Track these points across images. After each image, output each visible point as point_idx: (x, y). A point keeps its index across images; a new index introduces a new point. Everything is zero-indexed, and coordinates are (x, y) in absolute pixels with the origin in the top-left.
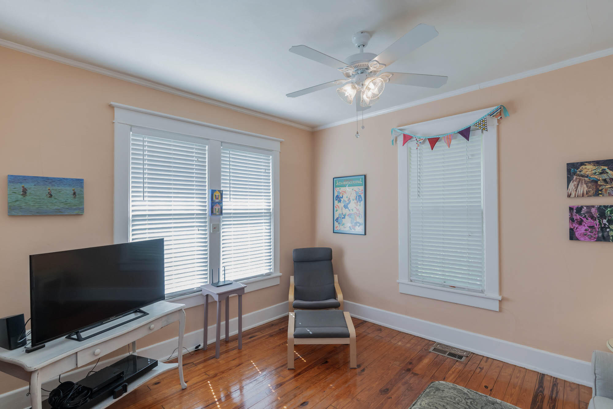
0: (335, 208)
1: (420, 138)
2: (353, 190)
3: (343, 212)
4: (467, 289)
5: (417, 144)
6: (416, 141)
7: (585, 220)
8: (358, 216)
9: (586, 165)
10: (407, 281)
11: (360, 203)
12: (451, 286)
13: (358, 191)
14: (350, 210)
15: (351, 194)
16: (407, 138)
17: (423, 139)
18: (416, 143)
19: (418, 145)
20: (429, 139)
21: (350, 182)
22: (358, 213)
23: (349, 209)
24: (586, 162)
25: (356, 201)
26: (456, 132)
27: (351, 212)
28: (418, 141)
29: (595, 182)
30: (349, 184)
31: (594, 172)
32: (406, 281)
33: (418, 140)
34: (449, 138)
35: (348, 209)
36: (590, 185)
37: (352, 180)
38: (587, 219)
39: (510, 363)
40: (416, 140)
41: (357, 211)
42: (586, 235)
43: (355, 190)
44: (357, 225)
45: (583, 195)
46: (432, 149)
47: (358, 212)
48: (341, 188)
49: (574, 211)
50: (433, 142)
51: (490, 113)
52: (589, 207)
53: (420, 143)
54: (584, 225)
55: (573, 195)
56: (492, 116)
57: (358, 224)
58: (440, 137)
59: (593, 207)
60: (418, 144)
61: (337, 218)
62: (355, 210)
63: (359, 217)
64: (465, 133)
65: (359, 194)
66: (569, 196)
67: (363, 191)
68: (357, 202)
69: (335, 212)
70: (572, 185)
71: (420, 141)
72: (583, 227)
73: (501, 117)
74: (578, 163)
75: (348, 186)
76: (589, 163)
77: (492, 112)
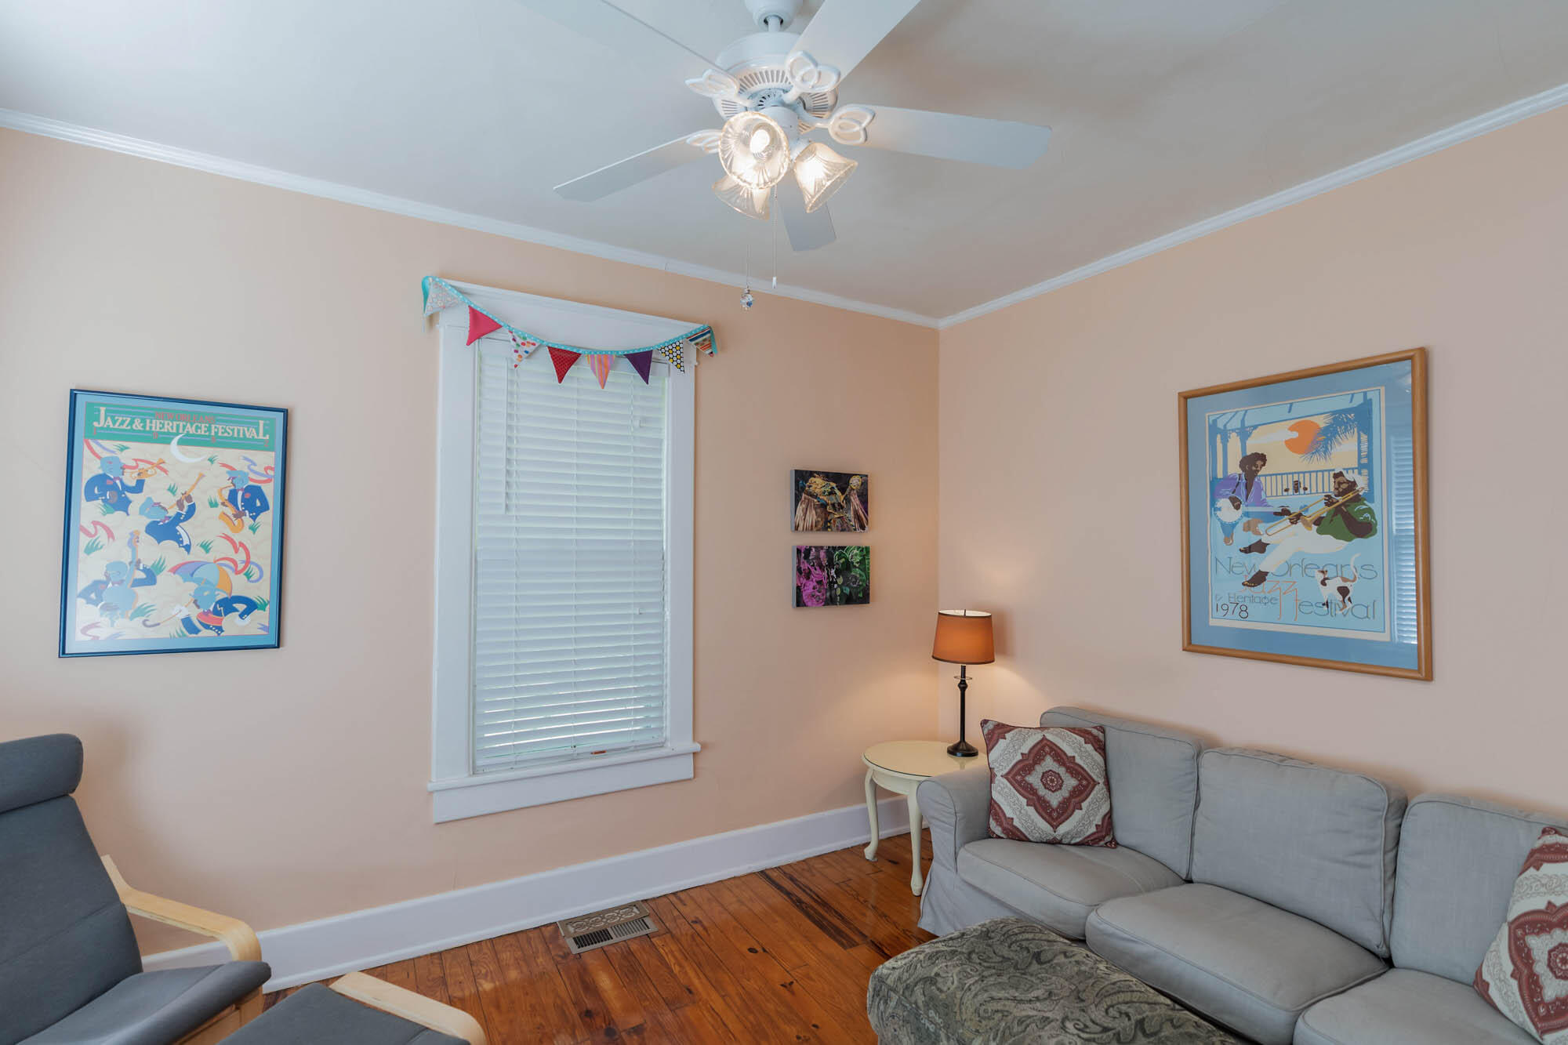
0: (82, 535)
1: (524, 338)
2: (211, 460)
3: (140, 556)
4: (632, 748)
5: (516, 351)
6: (513, 343)
7: (813, 570)
8: (237, 572)
9: (815, 477)
10: (466, 775)
11: (254, 518)
12: (596, 753)
13: (246, 470)
14: (188, 548)
15: (202, 476)
16: (481, 325)
17: (534, 344)
18: (513, 350)
19: (520, 356)
20: (552, 350)
21: (197, 428)
22: (244, 558)
23: (186, 542)
24: (816, 472)
25: (229, 511)
26: (620, 353)
27: (197, 554)
28: (518, 345)
29: (824, 506)
30: (188, 434)
31: (823, 489)
32: (462, 777)
33: (519, 341)
34: (604, 364)
35: (180, 542)
36: (819, 510)
37: (211, 420)
38: (815, 569)
39: (712, 882)
40: (514, 340)
41: (236, 551)
42: (813, 596)
43: (224, 465)
44: (236, 610)
45: (812, 529)
46: (560, 380)
47: (241, 557)
48: (126, 444)
49: (803, 553)
50: (564, 360)
51: (689, 335)
52: (819, 548)
53: (527, 352)
54: (812, 580)
55: (801, 528)
56: (693, 342)
57: (241, 607)
58: (580, 352)
59: (822, 548)
60: (520, 353)
61: (96, 583)
62: (222, 549)
63: (248, 575)
64: (642, 362)
65: (251, 483)
66: (797, 528)
67: (271, 473)
68: (239, 515)
69: (82, 554)
70: (800, 508)
71: (525, 348)
72: (811, 583)
73: (712, 353)
74: (806, 472)
75: (181, 443)
76: (819, 473)
77: (693, 333)
